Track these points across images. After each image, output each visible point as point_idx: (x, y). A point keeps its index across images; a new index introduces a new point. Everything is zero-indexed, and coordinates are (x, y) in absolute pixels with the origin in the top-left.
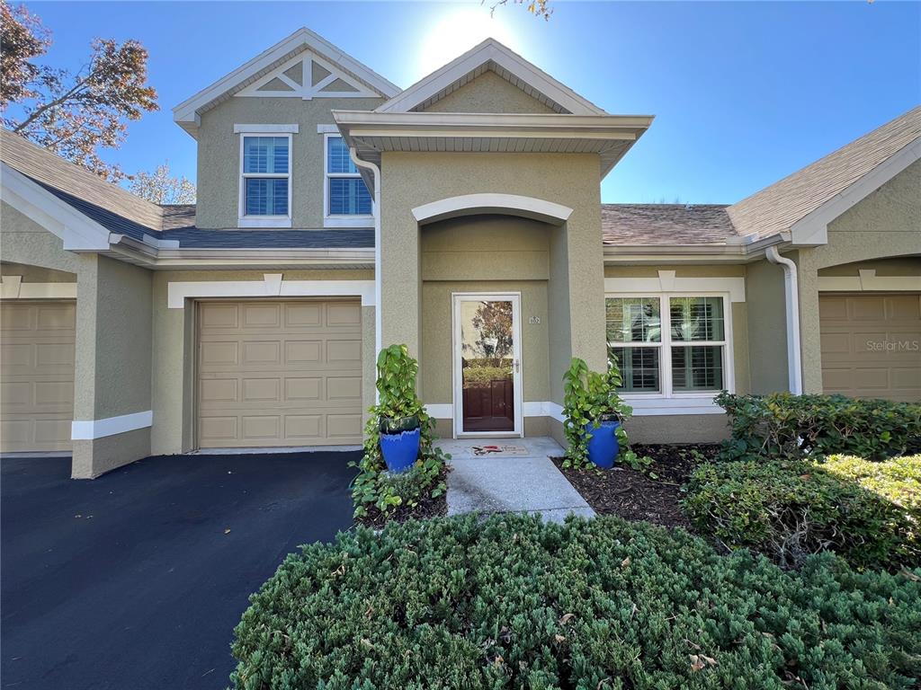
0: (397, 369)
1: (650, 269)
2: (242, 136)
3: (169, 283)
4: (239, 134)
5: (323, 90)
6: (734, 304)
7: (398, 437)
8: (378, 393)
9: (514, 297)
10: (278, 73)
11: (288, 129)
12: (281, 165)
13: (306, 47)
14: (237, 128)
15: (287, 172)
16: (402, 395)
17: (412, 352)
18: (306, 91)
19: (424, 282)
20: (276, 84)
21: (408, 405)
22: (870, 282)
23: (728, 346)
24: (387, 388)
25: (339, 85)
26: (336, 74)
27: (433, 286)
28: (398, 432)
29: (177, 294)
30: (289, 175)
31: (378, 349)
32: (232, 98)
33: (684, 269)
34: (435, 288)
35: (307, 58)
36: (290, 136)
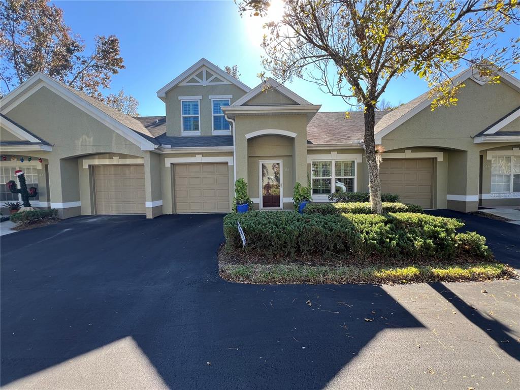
0: (241, 186)
1: (328, 151)
2: (181, 101)
3: (166, 159)
4: (180, 100)
5: (211, 82)
6: (358, 163)
7: (242, 205)
8: (235, 193)
9: (280, 162)
10: (194, 76)
11: (198, 98)
12: (196, 112)
13: (204, 65)
14: (180, 98)
15: (198, 114)
16: (243, 194)
17: (246, 181)
18: (204, 82)
19: (249, 157)
20: (193, 80)
21: (245, 197)
22: (409, 155)
23: (355, 178)
24: (238, 192)
25: (216, 80)
26: (215, 76)
27: (252, 158)
28: (242, 204)
29: (168, 162)
30: (199, 115)
31: (235, 180)
32: (177, 86)
33: (341, 151)
34: (253, 159)
35: (204, 70)
36: (199, 100)
